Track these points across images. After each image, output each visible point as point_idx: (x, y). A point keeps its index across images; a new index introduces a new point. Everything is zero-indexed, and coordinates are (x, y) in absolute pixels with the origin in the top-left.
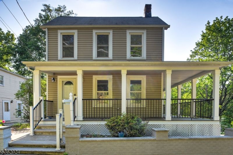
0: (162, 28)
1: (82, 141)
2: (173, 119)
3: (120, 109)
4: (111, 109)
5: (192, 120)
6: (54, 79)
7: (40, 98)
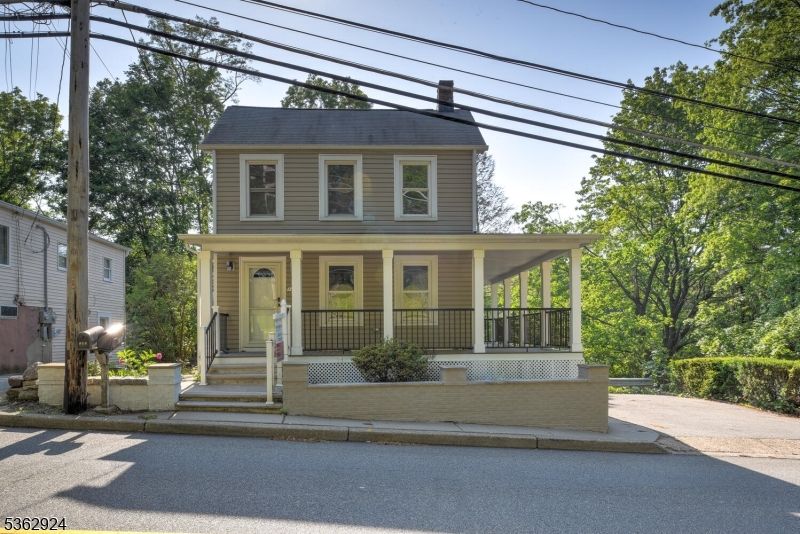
0: (471, 151)
1: (313, 388)
2: (489, 350)
3: (381, 329)
4: (362, 332)
5: (527, 352)
6: (231, 265)
7: (212, 310)
